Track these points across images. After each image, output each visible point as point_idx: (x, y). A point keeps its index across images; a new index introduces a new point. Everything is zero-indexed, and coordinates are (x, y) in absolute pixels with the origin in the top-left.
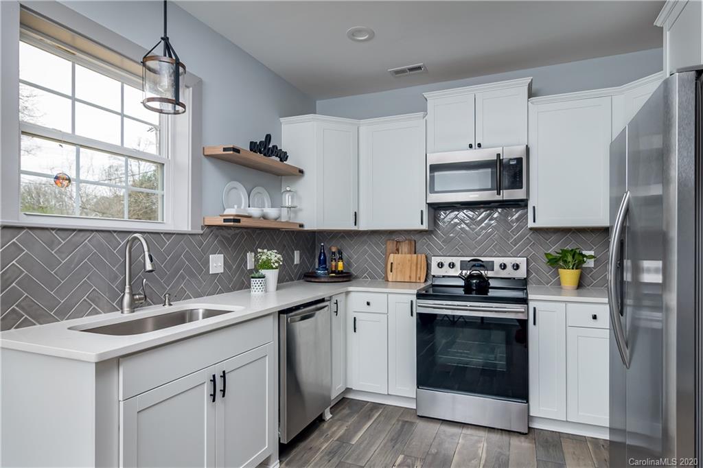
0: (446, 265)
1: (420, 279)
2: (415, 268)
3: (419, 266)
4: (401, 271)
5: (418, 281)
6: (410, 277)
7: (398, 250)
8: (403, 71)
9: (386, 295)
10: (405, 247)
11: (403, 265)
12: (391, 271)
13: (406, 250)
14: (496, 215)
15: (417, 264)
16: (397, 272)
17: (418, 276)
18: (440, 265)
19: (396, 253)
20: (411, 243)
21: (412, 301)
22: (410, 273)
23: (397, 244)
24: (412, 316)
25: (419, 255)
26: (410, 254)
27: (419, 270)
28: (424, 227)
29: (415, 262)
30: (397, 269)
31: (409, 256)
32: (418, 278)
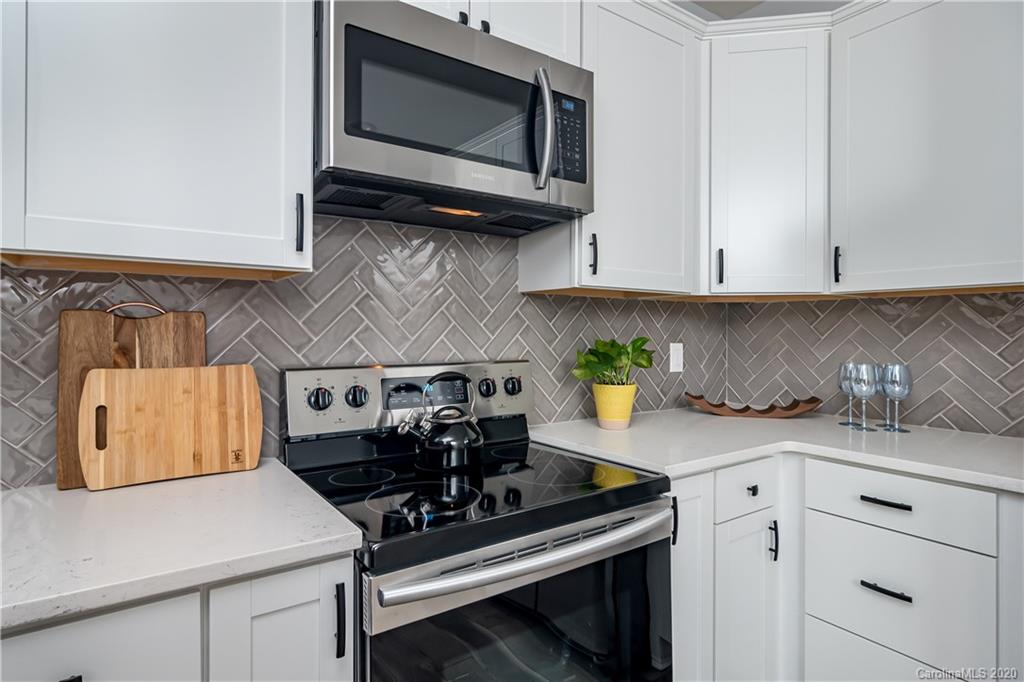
0: (338, 397)
2: (215, 417)
3: (232, 412)
5: (234, 466)
6: (198, 456)
7: (126, 351)
10: (158, 340)
11: (157, 413)
12: (101, 444)
13: (169, 351)
15: (222, 403)
16: (128, 444)
17: (233, 446)
18: (319, 400)
19: (116, 365)
20: (188, 325)
21: (340, 588)
22: (198, 441)
23: (118, 330)
24: (340, 653)
25: (230, 370)
26: (188, 365)
27: (232, 424)
28: (305, 262)
29: (214, 394)
30: (129, 431)
31: (183, 375)
32: (231, 457)
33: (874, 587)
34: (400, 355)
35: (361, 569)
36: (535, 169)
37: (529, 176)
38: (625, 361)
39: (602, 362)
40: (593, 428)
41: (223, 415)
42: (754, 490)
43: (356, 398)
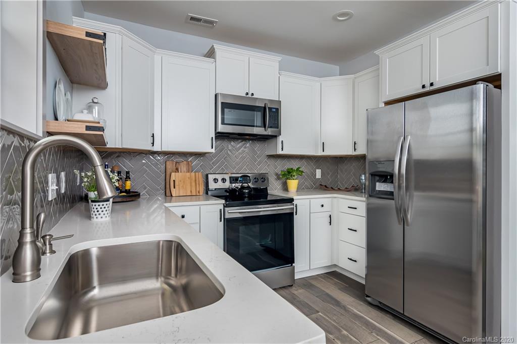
0: (220, 180)
1: (199, 192)
2: (194, 183)
3: (197, 183)
4: (183, 187)
5: (198, 194)
6: (191, 192)
7: (177, 169)
8: (199, 20)
9: (198, 207)
10: (183, 167)
11: (184, 182)
12: (174, 188)
13: (185, 169)
14: (248, 145)
15: (196, 180)
16: (179, 188)
17: (198, 190)
18: (216, 180)
19: (176, 172)
20: (188, 163)
21: (221, 210)
22: (191, 188)
23: (176, 165)
24: (221, 221)
25: (197, 173)
26: (189, 172)
27: (198, 185)
28: (213, 151)
29: (194, 179)
30: (179, 185)
31: (188, 174)
32: (197, 192)
33: (351, 229)
34: (234, 171)
35: (224, 207)
36: (265, 127)
37: (264, 128)
38: (294, 174)
39: (289, 174)
40: (287, 192)
41: (196, 183)
42: (322, 206)
43: (224, 180)
